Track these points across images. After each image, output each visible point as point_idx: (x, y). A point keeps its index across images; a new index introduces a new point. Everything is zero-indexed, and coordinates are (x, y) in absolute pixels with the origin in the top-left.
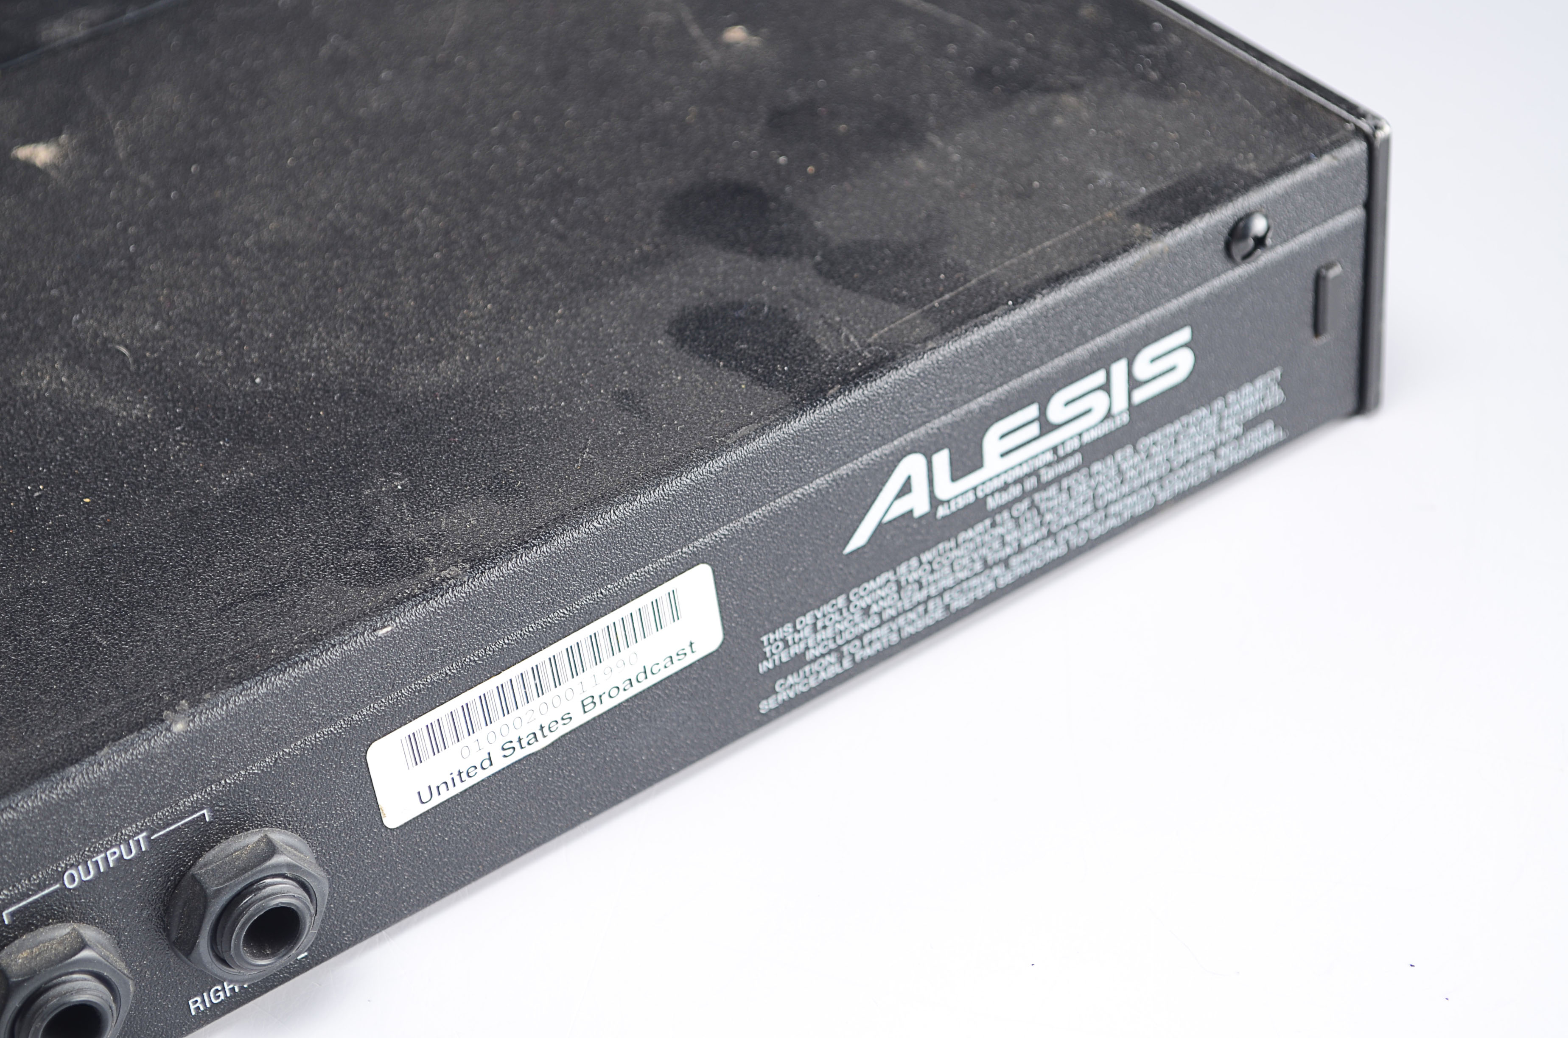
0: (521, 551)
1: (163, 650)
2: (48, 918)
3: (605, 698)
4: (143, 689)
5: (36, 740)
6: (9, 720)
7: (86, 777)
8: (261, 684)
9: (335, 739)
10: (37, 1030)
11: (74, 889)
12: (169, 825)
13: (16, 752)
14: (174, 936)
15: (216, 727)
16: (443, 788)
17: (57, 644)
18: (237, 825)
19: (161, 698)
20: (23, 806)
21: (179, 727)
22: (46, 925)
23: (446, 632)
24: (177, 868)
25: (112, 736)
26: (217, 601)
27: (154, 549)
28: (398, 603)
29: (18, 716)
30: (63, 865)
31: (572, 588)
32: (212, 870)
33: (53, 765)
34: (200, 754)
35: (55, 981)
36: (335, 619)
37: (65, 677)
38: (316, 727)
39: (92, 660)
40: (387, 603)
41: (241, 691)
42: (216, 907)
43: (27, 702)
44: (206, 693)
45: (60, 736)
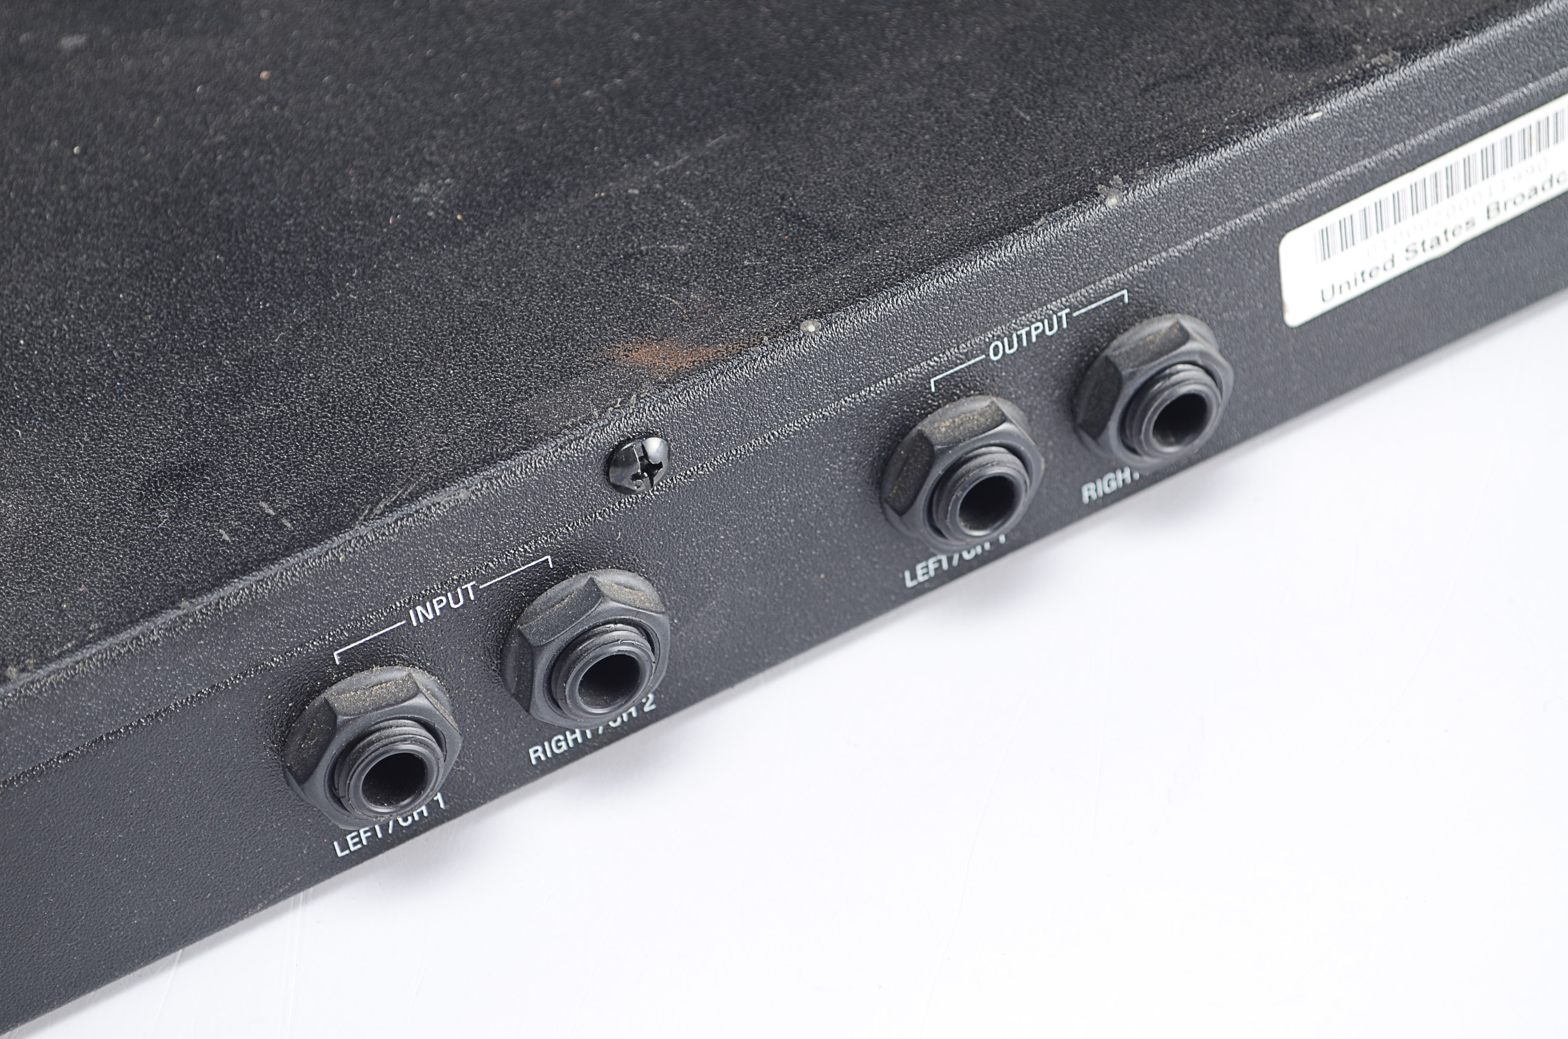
0: (1453, 41)
1: (1088, 126)
2: (970, 389)
3: (1510, 205)
4: (1073, 163)
5: (970, 208)
6: (940, 188)
7: (1023, 245)
8: (1194, 163)
9: (1254, 226)
10: (958, 498)
11: (998, 361)
12: (1091, 303)
13: (951, 219)
14: (1080, 419)
15: (1148, 204)
16: (1345, 287)
17: (979, 118)
18: (1152, 309)
19: (1093, 173)
20: (962, 271)
21: (1112, 202)
22: (968, 396)
23: (1373, 122)
24: (1092, 349)
25: (1047, 207)
26: (1140, 81)
27: (1067, 29)
28: (1329, 88)
29: (949, 185)
30: (991, 336)
31: (1497, 85)
32: (1127, 352)
33: (990, 232)
34: (1130, 232)
35: (976, 452)
36: (1264, 102)
37: (992, 150)
38: (1239, 213)
39: (1016, 133)
40: (1318, 87)
41: (1174, 169)
42: (1129, 390)
43: (956, 172)
44: (1139, 169)
45: (994, 206)
